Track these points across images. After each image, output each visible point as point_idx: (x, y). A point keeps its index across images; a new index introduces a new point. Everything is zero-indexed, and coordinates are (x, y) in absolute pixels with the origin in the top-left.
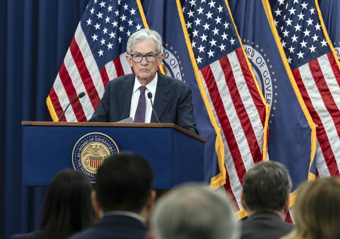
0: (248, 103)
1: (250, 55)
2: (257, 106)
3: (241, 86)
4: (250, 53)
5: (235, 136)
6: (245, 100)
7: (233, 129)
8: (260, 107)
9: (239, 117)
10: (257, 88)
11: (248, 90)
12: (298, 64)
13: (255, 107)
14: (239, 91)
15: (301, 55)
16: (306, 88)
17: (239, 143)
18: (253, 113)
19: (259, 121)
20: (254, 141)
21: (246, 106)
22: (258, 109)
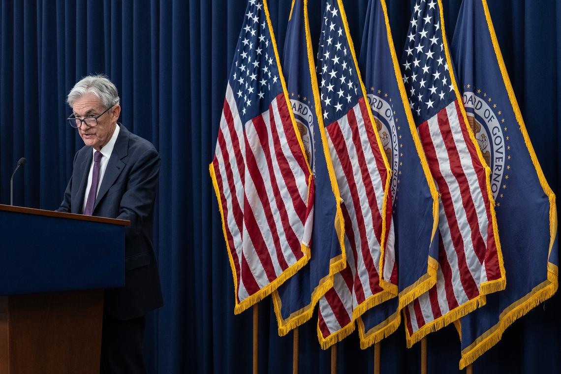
0: (372, 166)
1: (376, 106)
2: (380, 170)
3: (365, 145)
4: (376, 105)
5: (362, 208)
6: (369, 163)
7: (360, 199)
8: (383, 172)
9: (365, 184)
10: (378, 148)
11: (371, 151)
12: (427, 116)
13: (378, 172)
14: (364, 152)
15: (430, 104)
16: (435, 146)
17: (365, 216)
18: (376, 179)
19: (381, 189)
20: (377, 213)
21: (370, 171)
22: (380, 174)
